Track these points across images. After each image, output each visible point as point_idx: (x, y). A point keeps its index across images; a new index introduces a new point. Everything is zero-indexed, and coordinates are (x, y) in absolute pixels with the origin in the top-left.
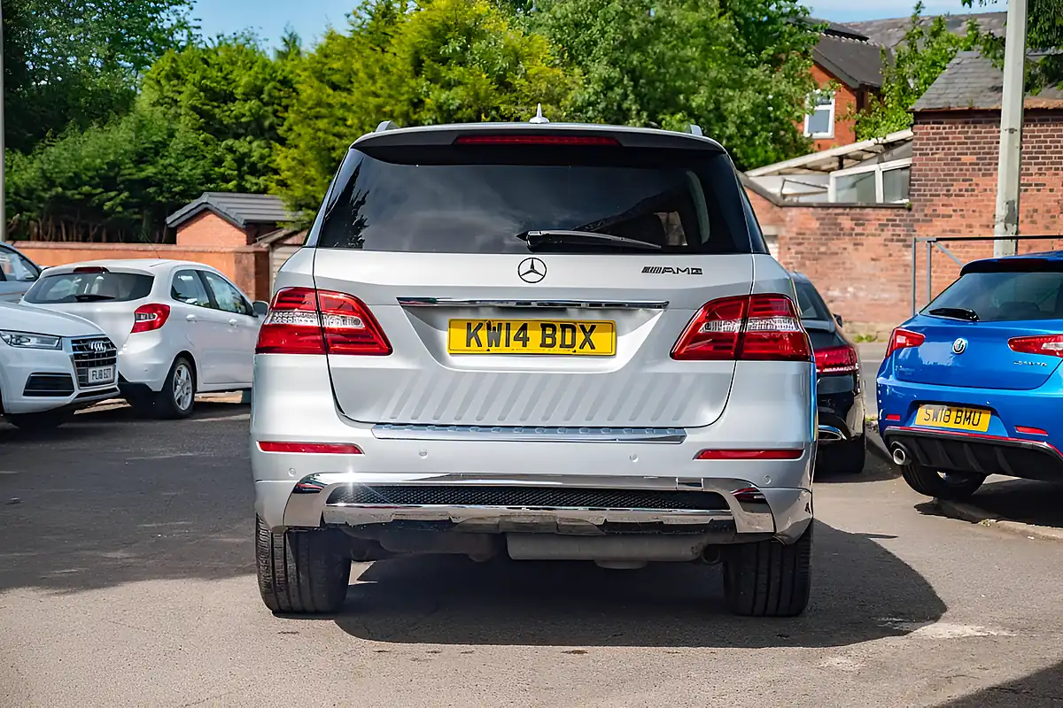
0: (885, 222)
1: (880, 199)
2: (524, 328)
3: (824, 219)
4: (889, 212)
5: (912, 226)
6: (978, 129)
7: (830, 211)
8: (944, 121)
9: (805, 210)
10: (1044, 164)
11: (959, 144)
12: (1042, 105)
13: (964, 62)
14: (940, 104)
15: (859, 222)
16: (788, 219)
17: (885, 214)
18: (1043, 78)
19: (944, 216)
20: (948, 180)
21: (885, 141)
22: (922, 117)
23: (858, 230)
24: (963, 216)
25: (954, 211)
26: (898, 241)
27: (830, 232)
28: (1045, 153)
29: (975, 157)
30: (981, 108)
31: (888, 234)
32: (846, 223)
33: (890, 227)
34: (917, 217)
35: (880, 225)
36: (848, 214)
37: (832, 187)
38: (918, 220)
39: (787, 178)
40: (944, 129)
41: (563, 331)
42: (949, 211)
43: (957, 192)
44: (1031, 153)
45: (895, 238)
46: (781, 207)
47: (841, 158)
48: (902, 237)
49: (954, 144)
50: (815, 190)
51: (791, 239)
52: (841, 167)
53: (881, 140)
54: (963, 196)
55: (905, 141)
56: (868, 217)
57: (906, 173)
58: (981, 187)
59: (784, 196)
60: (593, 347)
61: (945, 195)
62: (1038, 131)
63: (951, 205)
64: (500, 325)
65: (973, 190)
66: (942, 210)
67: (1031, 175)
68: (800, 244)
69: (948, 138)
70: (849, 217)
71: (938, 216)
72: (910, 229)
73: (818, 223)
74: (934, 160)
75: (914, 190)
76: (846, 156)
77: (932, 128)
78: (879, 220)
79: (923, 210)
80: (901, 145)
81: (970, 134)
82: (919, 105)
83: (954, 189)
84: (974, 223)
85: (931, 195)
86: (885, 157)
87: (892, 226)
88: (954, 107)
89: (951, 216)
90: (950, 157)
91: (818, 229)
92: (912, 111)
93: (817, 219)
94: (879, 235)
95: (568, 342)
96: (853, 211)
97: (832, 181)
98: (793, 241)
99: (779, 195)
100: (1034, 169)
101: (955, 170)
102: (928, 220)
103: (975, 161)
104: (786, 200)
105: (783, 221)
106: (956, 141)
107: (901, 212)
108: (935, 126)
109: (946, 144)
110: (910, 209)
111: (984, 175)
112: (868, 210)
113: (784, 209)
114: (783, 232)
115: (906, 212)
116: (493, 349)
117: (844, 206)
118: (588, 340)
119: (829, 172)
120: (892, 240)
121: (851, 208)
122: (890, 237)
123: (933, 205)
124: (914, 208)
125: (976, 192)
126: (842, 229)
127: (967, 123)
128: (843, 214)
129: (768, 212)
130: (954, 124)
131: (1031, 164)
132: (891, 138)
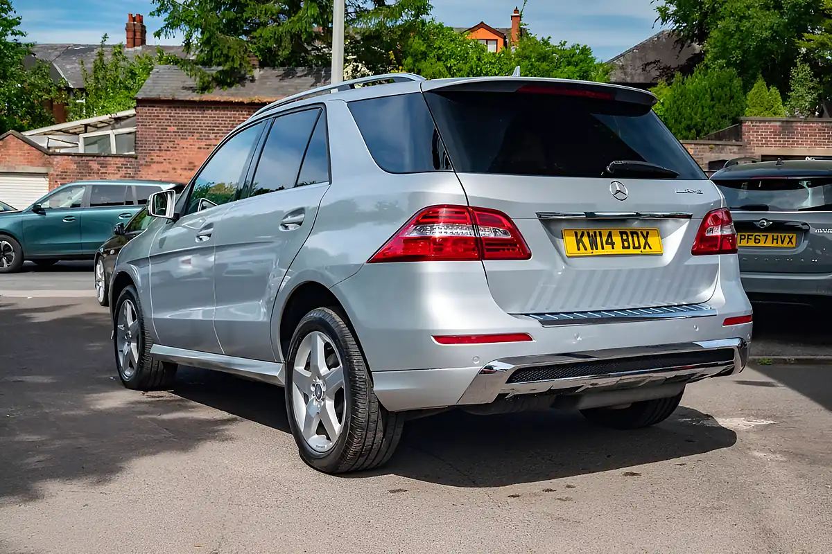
0: (120, 166)
1: (114, 151)
2: (610, 235)
3: (79, 163)
4: (123, 159)
5: (138, 168)
6: (178, 112)
7: (84, 158)
8: (156, 105)
9: (66, 157)
10: (218, 133)
11: (166, 119)
12: (217, 99)
13: (161, 71)
14: (153, 95)
15: (103, 165)
16: (54, 163)
17: (119, 161)
18: (214, 84)
19: (158, 163)
20: (160, 141)
21: (116, 116)
22: (142, 103)
23: (103, 170)
24: (169, 163)
25: (165, 160)
26: (129, 177)
27: (84, 171)
28: (218, 127)
29: (176, 128)
30: (180, 99)
31: (122, 172)
32: (95, 166)
33: (124, 169)
34: (141, 163)
35: (117, 167)
36: (95, 161)
37: (81, 144)
38: (141, 165)
39: (50, 136)
40: (156, 110)
41: (633, 237)
42: (161, 159)
43: (166, 148)
44: (210, 127)
45: (127, 175)
46: (50, 155)
47: (86, 126)
48: (132, 175)
49: (163, 119)
50: (70, 145)
51: (57, 175)
52: (86, 132)
53: (113, 115)
54: (169, 151)
55: (128, 117)
56: (109, 162)
57: (132, 136)
58: (181, 146)
59: (49, 148)
60: (651, 248)
61: (159, 150)
62: (214, 114)
63: (162, 156)
64: (595, 233)
65: (176, 147)
66: (156, 159)
67: (211, 139)
68: (64, 179)
69: (159, 116)
70: (96, 162)
71: (155, 162)
72: (137, 170)
73: (75, 165)
74: (150, 128)
75: (139, 147)
76: (89, 125)
77: (149, 110)
78: (116, 164)
79: (144, 159)
80: (125, 119)
81: (172, 114)
82: (140, 95)
83: (164, 146)
84: (176, 167)
85: (149, 150)
86: (116, 126)
87: (125, 168)
88: (163, 97)
89: (162, 163)
90: (160, 127)
91: (76, 169)
92: (136, 98)
93: (75, 163)
94: (117, 174)
95: (637, 245)
96: (99, 159)
97: (81, 140)
98: (59, 177)
99: (46, 147)
100: (212, 136)
101: (164, 135)
102: (148, 165)
103: (176, 130)
104: (51, 151)
105: (50, 164)
106: (164, 118)
107: (131, 159)
108: (150, 108)
109: (158, 119)
110: (136, 158)
111: (182, 138)
112: (108, 159)
113: (52, 157)
114: (52, 171)
115: (133, 160)
116: (595, 252)
117: (93, 156)
118: (646, 243)
119: (78, 134)
120: (125, 177)
121: (98, 157)
122: (124, 175)
123: (151, 156)
124: (139, 157)
125: (177, 149)
126: (92, 170)
127: (170, 107)
128: (92, 160)
129: (41, 158)
130: (162, 107)
131: (210, 133)
132: (120, 114)
